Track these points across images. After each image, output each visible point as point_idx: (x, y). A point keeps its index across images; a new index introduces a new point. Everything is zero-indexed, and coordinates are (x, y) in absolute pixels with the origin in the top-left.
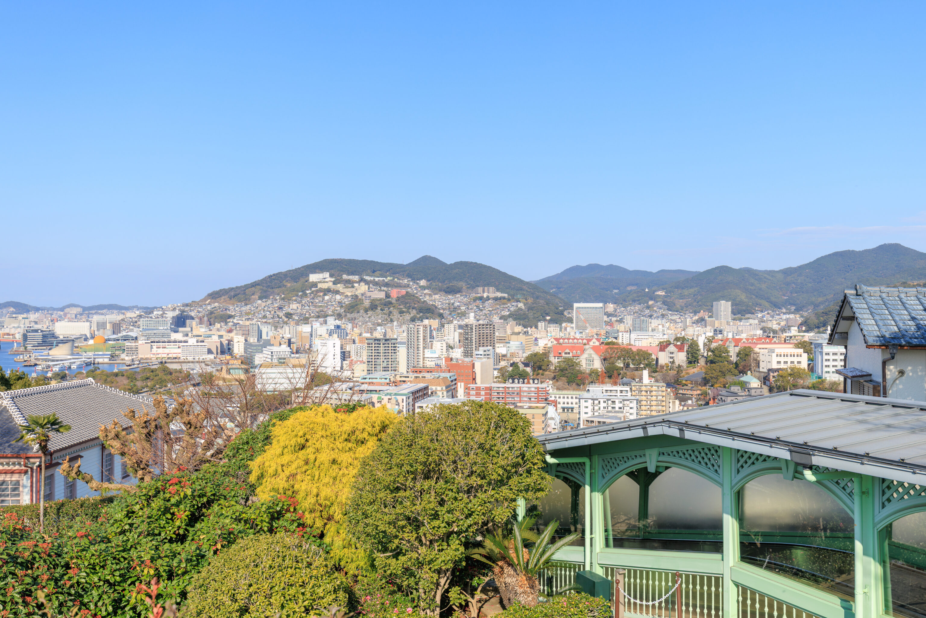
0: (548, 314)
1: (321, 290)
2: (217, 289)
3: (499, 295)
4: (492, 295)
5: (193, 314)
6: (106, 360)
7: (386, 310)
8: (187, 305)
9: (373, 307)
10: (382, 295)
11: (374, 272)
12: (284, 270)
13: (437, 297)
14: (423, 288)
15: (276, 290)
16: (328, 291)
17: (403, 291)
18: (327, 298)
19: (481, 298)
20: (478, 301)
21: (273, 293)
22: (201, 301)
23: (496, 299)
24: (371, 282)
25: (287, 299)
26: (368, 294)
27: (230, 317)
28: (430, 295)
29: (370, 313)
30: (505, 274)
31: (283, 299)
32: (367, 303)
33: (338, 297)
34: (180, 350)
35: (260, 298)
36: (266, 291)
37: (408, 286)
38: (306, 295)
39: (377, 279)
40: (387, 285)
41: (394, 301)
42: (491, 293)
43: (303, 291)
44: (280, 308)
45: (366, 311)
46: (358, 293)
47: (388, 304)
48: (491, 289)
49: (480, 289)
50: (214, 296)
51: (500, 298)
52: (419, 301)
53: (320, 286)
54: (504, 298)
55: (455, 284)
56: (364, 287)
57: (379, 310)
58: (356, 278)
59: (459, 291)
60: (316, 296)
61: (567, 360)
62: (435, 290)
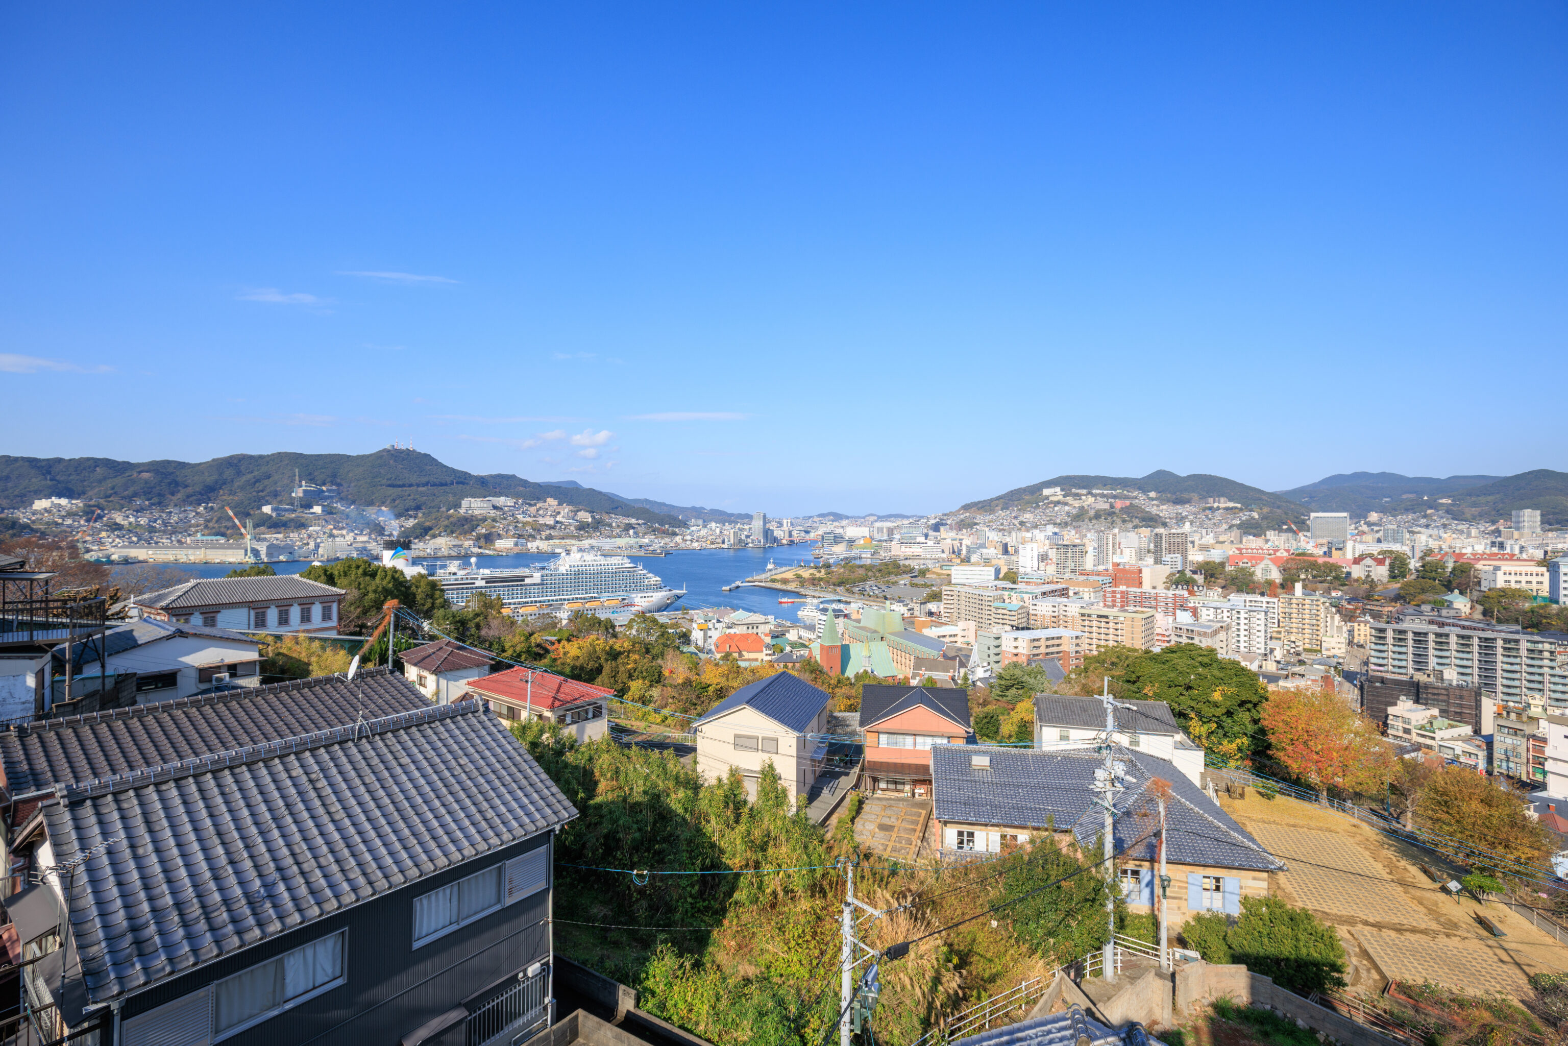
0: (1284, 524)
1: (1052, 502)
2: (969, 501)
3: (1231, 505)
4: (1222, 505)
5: (949, 522)
6: (869, 556)
7: (1110, 519)
8: (946, 514)
9: (1097, 516)
11: (1105, 485)
12: (1023, 486)
13: (1164, 507)
14: (1152, 499)
15: (1016, 502)
16: (1058, 503)
17: (1128, 502)
18: (1056, 508)
19: (1210, 508)
20: (1208, 511)
21: (1013, 505)
22: (957, 511)
23: (1227, 509)
24: (1099, 494)
25: (1021, 510)
26: (1094, 505)
27: (976, 524)
28: (1158, 506)
29: (1094, 522)
30: (1243, 485)
32: (1092, 513)
33: (1067, 508)
34: (921, 550)
35: (1002, 509)
36: (1007, 503)
37: (1136, 498)
38: (1038, 506)
39: (1106, 492)
40: (1115, 497)
41: (1117, 511)
42: (1224, 503)
43: (1037, 503)
44: (1016, 517)
45: (1090, 520)
46: (1085, 504)
47: (1112, 514)
48: (1222, 499)
49: (1211, 500)
50: (966, 508)
51: (1232, 508)
52: (1143, 511)
53: (1051, 498)
54: (1236, 508)
55: (1186, 496)
56: (1091, 500)
57: (1102, 519)
58: (1084, 491)
59: (1188, 501)
60: (1047, 507)
61: (1243, 569)
62: (1163, 501)
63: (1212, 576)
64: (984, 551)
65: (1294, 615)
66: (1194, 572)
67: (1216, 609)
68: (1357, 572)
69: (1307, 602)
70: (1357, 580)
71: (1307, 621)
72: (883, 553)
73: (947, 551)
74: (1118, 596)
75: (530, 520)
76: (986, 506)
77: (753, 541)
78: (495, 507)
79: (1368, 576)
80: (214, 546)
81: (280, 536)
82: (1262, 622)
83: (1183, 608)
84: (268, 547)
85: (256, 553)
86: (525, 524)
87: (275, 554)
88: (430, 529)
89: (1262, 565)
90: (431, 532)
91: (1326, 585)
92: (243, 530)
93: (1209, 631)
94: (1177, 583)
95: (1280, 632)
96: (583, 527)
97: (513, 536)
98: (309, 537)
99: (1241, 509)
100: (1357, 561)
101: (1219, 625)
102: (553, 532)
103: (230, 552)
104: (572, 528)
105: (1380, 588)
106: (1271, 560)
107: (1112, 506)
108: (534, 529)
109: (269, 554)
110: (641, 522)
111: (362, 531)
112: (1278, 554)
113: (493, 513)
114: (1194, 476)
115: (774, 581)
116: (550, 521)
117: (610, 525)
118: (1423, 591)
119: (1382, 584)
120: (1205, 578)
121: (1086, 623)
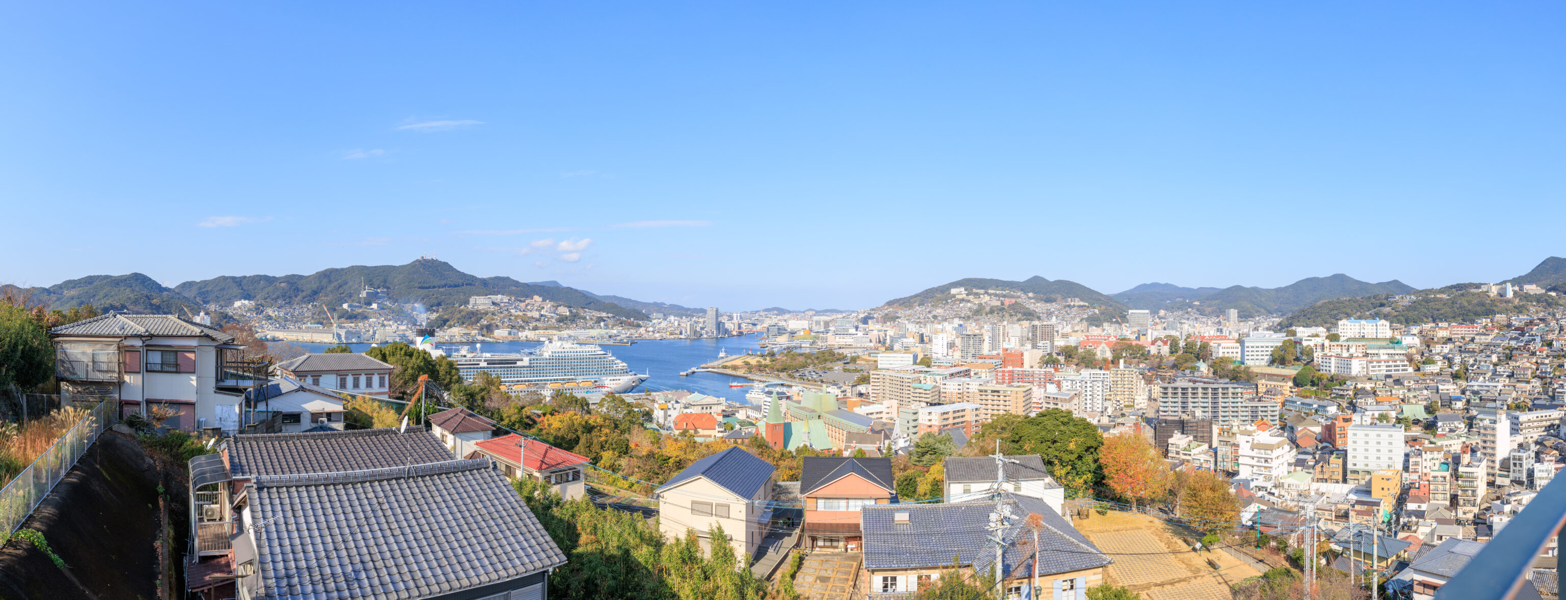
0: (1114, 317)
1: (958, 300)
2: (892, 299)
3: (1082, 303)
4: (1077, 304)
5: (875, 316)
6: (808, 345)
7: (1001, 314)
8: (873, 310)
9: (992, 312)
10: (999, 303)
11: (997, 287)
12: (936, 286)
13: (1039, 304)
14: (1030, 298)
15: (930, 300)
16: (962, 300)
17: (1013, 301)
18: (961, 305)
19: (1069, 306)
20: (1067, 308)
21: (927, 302)
22: (882, 307)
23: (1080, 306)
24: (993, 294)
25: (935, 306)
26: (989, 303)
27: (898, 318)
28: (1034, 304)
29: (989, 316)
30: (1089, 289)
31: (933, 306)
32: (988, 309)
33: (969, 305)
34: (852, 340)
35: (919, 306)
36: (923, 300)
37: (1019, 297)
38: (948, 303)
39: (998, 292)
40: (1004, 296)
41: (1006, 308)
42: (1078, 302)
43: (946, 300)
44: (930, 312)
45: (987, 314)
46: (983, 302)
47: (1002, 309)
48: (1077, 299)
49: (1069, 300)
50: (890, 303)
51: (1082, 306)
52: (1024, 308)
53: (957, 297)
54: (1085, 306)
55: (1053, 296)
56: (987, 298)
57: (995, 314)
58: (982, 291)
59: (1055, 301)
60: (954, 304)
61: (1089, 351)
62: (1038, 300)
63: (1070, 356)
64: (905, 340)
65: (1119, 382)
66: (1058, 354)
67: (1072, 381)
68: (1153, 350)
69: (1127, 372)
70: (1153, 356)
71: (1126, 386)
72: (820, 344)
73: (874, 341)
74: (1007, 374)
75: (521, 314)
76: (906, 303)
77: (707, 332)
78: (494, 304)
79: (1159, 353)
80: (317, 331)
81: (353, 325)
82: (1100, 389)
83: (1051, 381)
84: (346, 333)
85: (339, 336)
86: (516, 317)
87: (350, 337)
88: (448, 320)
89: (1100, 348)
90: (448, 323)
91: (1137, 360)
92: (332, 321)
93: (1067, 398)
94: (1047, 363)
95: (1110, 395)
96: (562, 319)
97: (508, 327)
98: (370, 326)
99: (1088, 307)
100: (1153, 343)
101: (1074, 392)
102: (538, 324)
103: (325, 335)
104: (554, 321)
105: (1165, 360)
106: (1106, 344)
107: (1002, 304)
108: (524, 322)
109: (346, 338)
110: (610, 315)
111: (402, 322)
112: (1110, 339)
113: (492, 308)
114: (1059, 281)
115: (725, 367)
116: (536, 314)
117: (585, 318)
118: (1186, 361)
119: (1167, 358)
120: (1066, 359)
121: (984, 397)
